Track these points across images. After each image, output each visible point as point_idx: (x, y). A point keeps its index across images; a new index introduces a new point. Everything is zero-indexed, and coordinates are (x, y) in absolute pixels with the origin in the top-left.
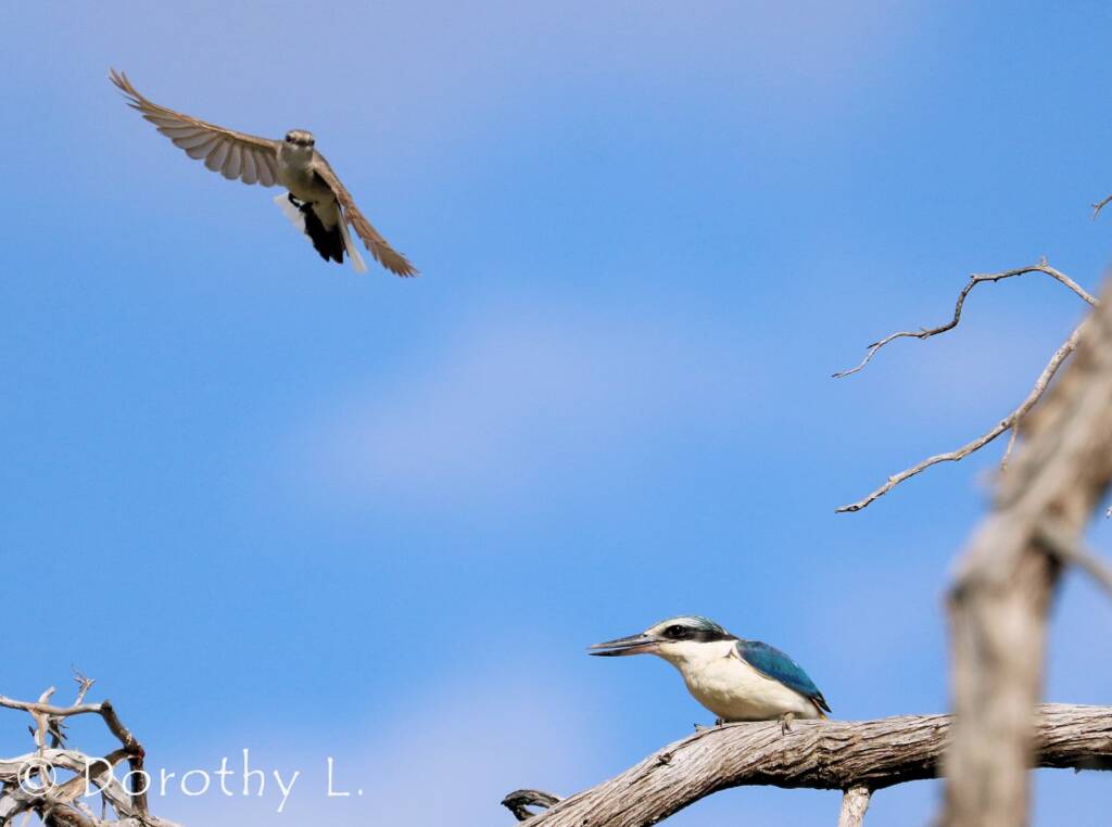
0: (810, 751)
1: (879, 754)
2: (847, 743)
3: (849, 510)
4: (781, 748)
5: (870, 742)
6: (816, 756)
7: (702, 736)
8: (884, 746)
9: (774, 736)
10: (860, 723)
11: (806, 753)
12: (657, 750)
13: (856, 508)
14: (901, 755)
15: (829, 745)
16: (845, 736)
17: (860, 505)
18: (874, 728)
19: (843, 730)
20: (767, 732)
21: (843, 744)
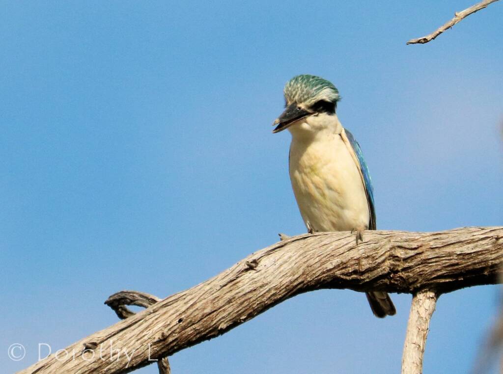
0: (383, 258)
1: (445, 262)
2: (416, 251)
3: (419, 42)
4: (357, 256)
5: (437, 250)
6: (388, 263)
7: (285, 244)
8: (450, 254)
9: (350, 245)
10: (428, 234)
11: (379, 260)
12: (245, 257)
13: (426, 41)
14: (465, 263)
15: (400, 253)
16: (414, 245)
17: (429, 37)
18: (441, 239)
19: (413, 240)
20: (344, 242)
21: (412, 253)
